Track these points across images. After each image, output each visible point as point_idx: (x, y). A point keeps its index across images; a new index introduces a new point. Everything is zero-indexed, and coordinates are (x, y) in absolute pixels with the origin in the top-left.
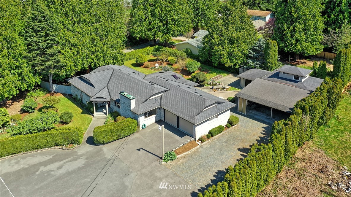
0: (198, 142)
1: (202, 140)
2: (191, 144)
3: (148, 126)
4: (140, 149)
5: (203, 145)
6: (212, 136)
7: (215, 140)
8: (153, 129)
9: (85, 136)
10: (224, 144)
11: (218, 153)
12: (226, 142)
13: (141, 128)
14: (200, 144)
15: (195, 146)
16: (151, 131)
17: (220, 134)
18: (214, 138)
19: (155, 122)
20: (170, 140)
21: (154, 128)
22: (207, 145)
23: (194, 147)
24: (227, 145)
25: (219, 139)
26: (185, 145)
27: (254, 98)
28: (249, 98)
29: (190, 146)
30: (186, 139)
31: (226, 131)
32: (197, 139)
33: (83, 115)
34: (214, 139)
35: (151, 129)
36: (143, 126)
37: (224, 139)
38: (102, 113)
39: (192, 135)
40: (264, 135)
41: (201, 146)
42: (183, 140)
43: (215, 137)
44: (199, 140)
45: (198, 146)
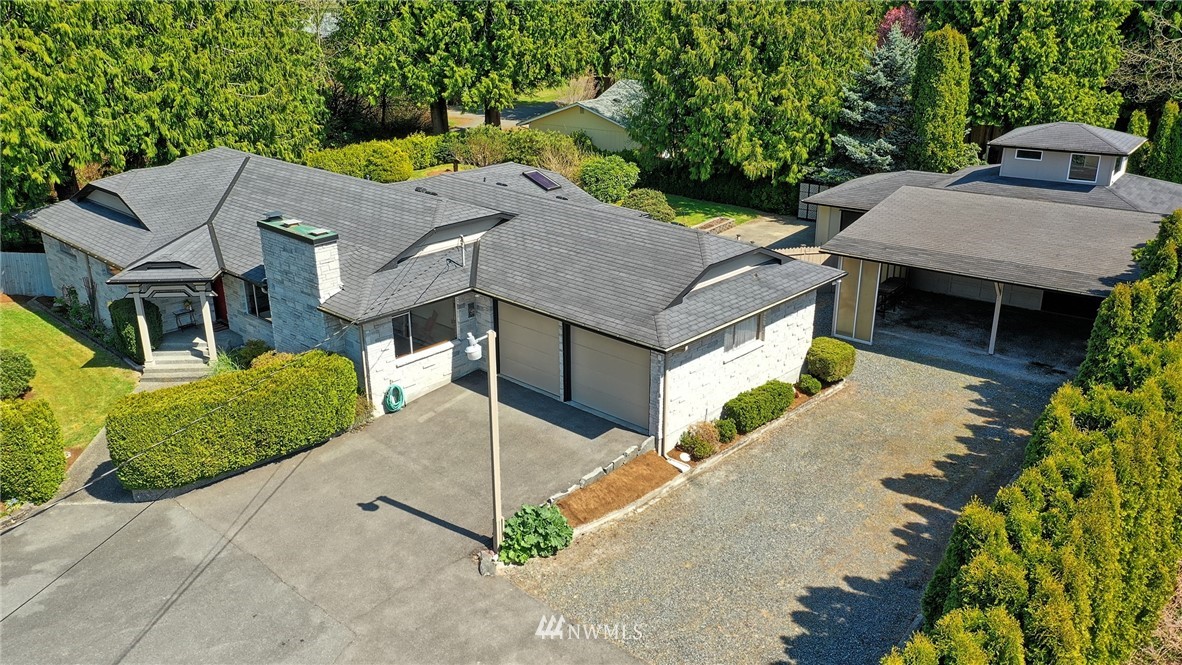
0: (677, 458)
1: (693, 447)
2: (643, 470)
3: (415, 402)
4: (378, 503)
5: (700, 474)
6: (742, 431)
7: (755, 451)
8: (440, 409)
9: (84, 460)
10: (802, 463)
11: (785, 509)
12: (814, 455)
13: (379, 411)
14: (685, 468)
15: (665, 480)
16: (430, 420)
17: (776, 424)
18: (753, 441)
19: (453, 381)
20: (530, 456)
21: (447, 405)
22: (722, 473)
23: (658, 485)
24: (820, 470)
25: (776, 444)
26: (612, 476)
27: (915, 252)
28: (892, 254)
29: (636, 478)
30: (617, 447)
31: (802, 410)
32: (670, 446)
33: (93, 371)
34: (750, 446)
35: (431, 409)
36: (392, 399)
37: (797, 445)
38: (185, 356)
39: (644, 424)
40: (983, 419)
41: (691, 480)
42: (599, 451)
43: (754, 436)
44: (679, 448)
45: (679, 480)
